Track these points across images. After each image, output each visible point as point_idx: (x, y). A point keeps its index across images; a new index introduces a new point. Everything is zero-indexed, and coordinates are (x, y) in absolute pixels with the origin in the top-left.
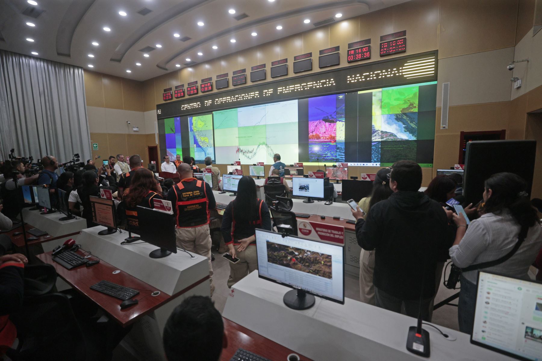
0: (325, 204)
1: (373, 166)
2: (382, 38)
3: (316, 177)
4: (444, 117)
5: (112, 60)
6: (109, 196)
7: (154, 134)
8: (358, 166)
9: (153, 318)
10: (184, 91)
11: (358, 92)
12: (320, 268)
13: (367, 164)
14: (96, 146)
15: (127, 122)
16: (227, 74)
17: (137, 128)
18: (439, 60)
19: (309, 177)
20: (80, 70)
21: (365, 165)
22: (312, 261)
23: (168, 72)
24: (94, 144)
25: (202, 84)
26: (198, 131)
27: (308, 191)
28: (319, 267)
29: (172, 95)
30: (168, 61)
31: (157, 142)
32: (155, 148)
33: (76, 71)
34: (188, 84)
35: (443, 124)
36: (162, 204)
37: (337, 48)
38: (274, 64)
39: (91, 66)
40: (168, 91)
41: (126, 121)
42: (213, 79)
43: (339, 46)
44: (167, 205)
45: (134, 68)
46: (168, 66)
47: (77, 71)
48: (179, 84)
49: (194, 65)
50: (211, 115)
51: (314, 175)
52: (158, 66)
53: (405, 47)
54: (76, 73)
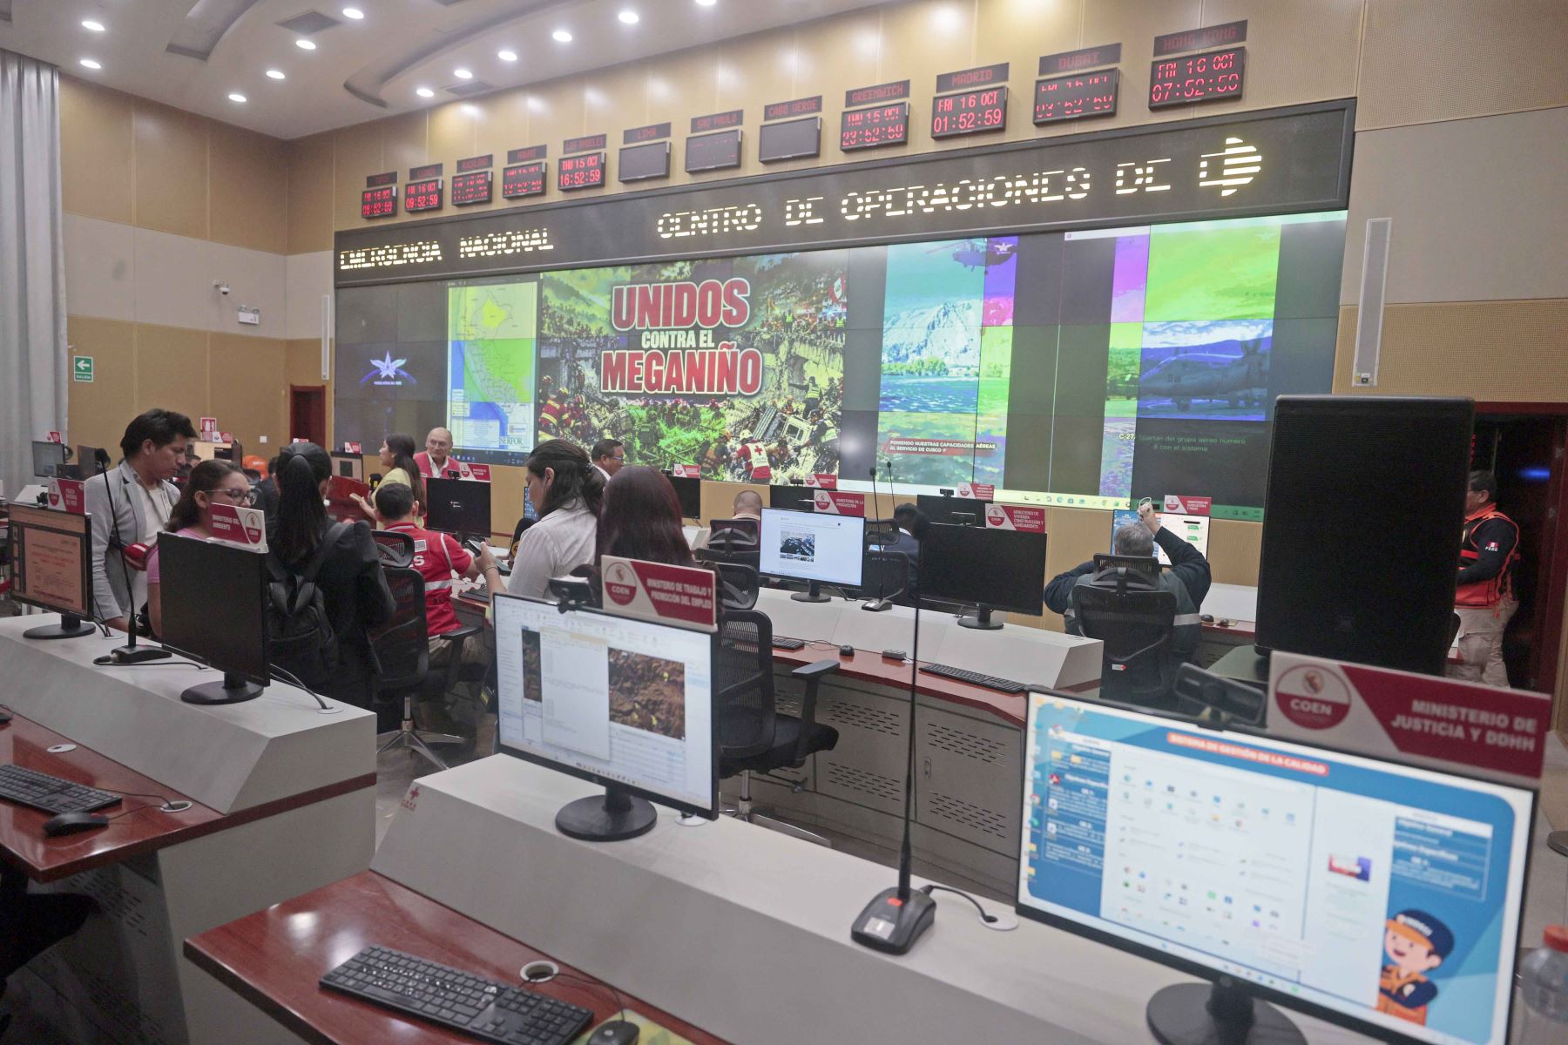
0: (865, 608)
1: (1102, 507)
2: (1161, 44)
3: (838, 512)
4: (1367, 343)
5: (172, 48)
6: (74, 503)
7: (316, 344)
8: (1049, 504)
9: (154, 882)
10: (440, 187)
11: (1067, 234)
12: (659, 695)
13: (1082, 501)
14: (88, 365)
15: (217, 287)
16: (604, 137)
17: (256, 311)
18: (1358, 136)
19: (816, 509)
20: (46, 76)
21: (1076, 504)
22: (640, 672)
23: (388, 112)
24: (78, 360)
25: (511, 168)
26: (483, 339)
27: (810, 558)
28: (657, 690)
29: (395, 200)
30: (388, 75)
31: (327, 372)
32: (319, 392)
33: (30, 77)
34: (460, 163)
35: (1360, 369)
36: (236, 521)
37: (1002, 71)
38: (772, 112)
39: (90, 64)
40: (383, 184)
41: (214, 283)
42: (549, 152)
43: (1007, 64)
44: (250, 525)
45: (256, 87)
46: (386, 92)
47: (33, 76)
48: (425, 160)
49: (485, 93)
50: (535, 284)
51: (832, 503)
52: (347, 87)
53: (1241, 82)
54: (29, 87)
